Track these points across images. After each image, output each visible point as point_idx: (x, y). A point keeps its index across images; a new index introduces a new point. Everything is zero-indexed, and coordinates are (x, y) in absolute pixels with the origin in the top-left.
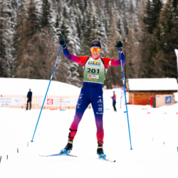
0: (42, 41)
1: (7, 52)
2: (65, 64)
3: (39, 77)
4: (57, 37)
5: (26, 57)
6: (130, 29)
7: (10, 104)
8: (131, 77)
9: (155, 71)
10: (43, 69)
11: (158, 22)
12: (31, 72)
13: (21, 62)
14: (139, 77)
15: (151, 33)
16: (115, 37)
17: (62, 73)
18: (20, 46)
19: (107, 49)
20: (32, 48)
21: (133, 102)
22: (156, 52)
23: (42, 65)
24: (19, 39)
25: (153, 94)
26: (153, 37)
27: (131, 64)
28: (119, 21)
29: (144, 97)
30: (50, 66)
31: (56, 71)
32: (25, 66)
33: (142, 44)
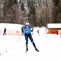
0: (14, 9)
1: (1, 13)
2: (23, 18)
3: (13, 23)
4: (20, 7)
5: (8, 15)
6: (48, 5)
7: (2, 33)
8: (49, 23)
9: (58, 21)
10: (15, 20)
11: (59, 2)
12: (10, 21)
13: (6, 17)
14: (52, 23)
15: (56, 6)
16: (42, 8)
17: (22, 21)
18: (6, 11)
19: (39, 12)
20: (10, 12)
21: (49, 33)
22: (58, 13)
23: (14, 18)
24: (5, 8)
25: (57, 29)
26: (57, 7)
27: (48, 18)
28: (44, 1)
29: (54, 31)
30: (17, 18)
31: (20, 20)
32: (8, 19)
33: (53, 10)
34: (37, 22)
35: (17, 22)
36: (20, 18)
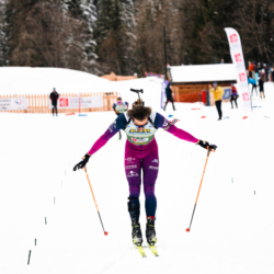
0: (47, 13)
2: (79, 44)
3: (44, 64)
4: (67, 6)
5: (24, 35)
7: (9, 108)
9: (202, 51)
10: (49, 52)
12: (32, 56)
13: (18, 42)
16: (145, 3)
17: (75, 56)
18: (15, 21)
19: (134, 19)
20: (32, 24)
21: (178, 98)
22: (204, 24)
23: (47, 47)
24: (14, 11)
25: (205, 86)
26: (197, 3)
27: (169, 42)
29: (193, 91)
30: (58, 46)
31: (67, 53)
32: (24, 48)
33: (182, 13)
34: (130, 56)
35: (59, 59)
36: (67, 45)
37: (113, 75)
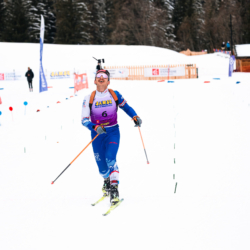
0: (137, 4)
1: (99, 16)
3: (135, 42)
5: (121, 21)
10: (139, 34)
12: (127, 37)
13: (115, 26)
20: (126, 12)
23: (137, 30)
31: (153, 34)
34: (200, 36)
36: (153, 28)
37: (188, 51)
